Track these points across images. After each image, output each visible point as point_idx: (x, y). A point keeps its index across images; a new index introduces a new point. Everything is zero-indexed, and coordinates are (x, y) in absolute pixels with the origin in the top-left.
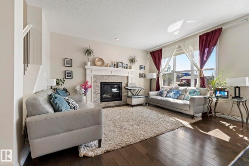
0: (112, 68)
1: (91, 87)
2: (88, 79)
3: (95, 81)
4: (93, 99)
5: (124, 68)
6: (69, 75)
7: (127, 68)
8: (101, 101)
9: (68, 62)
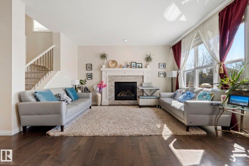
0: (125, 69)
1: (105, 86)
2: (103, 80)
3: (110, 81)
4: (108, 97)
5: (139, 67)
6: (90, 76)
7: (142, 67)
8: (116, 99)
9: (89, 67)
